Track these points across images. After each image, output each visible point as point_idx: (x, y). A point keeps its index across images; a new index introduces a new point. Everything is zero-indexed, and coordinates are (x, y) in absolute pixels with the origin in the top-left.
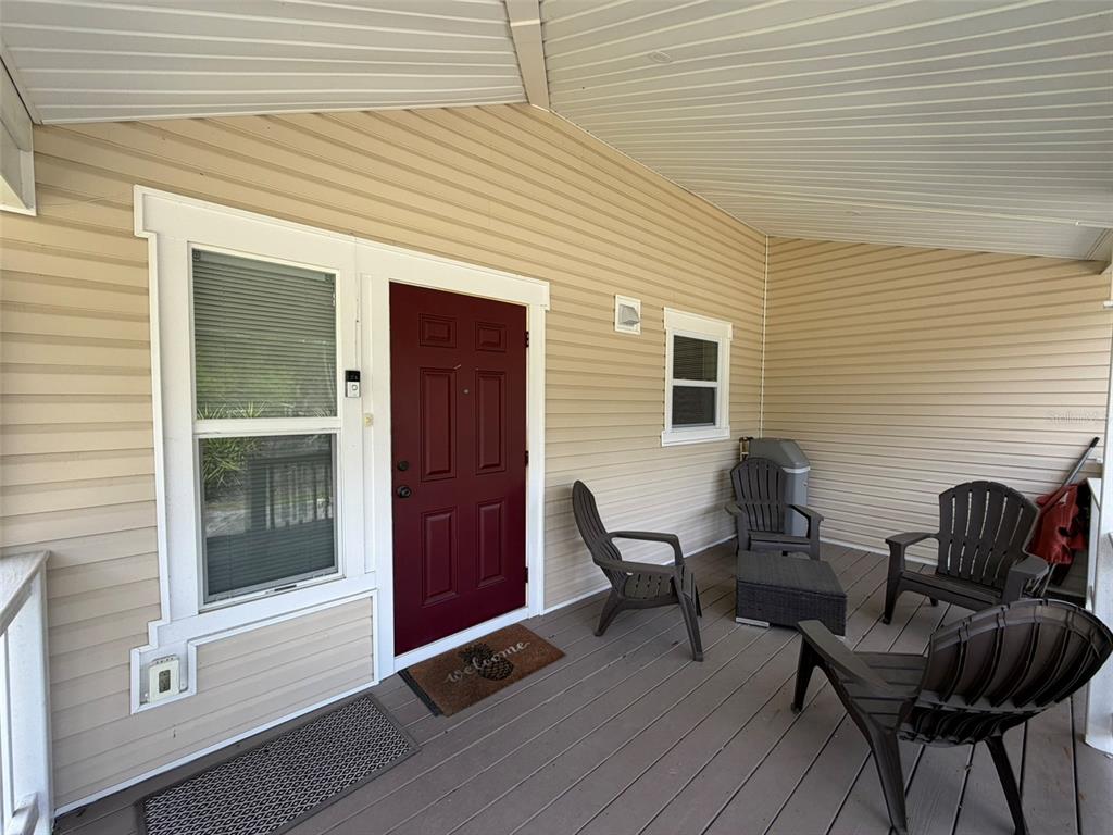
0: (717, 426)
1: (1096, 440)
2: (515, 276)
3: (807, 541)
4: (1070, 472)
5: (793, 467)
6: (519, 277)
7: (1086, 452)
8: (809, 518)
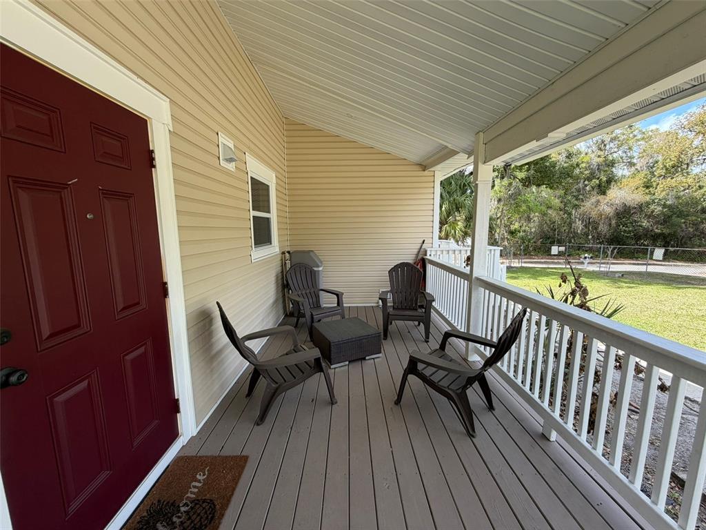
0: (273, 244)
1: (424, 241)
2: (135, 77)
3: (339, 308)
4: (417, 255)
5: (318, 266)
6: (139, 81)
7: (422, 246)
8: (337, 295)
